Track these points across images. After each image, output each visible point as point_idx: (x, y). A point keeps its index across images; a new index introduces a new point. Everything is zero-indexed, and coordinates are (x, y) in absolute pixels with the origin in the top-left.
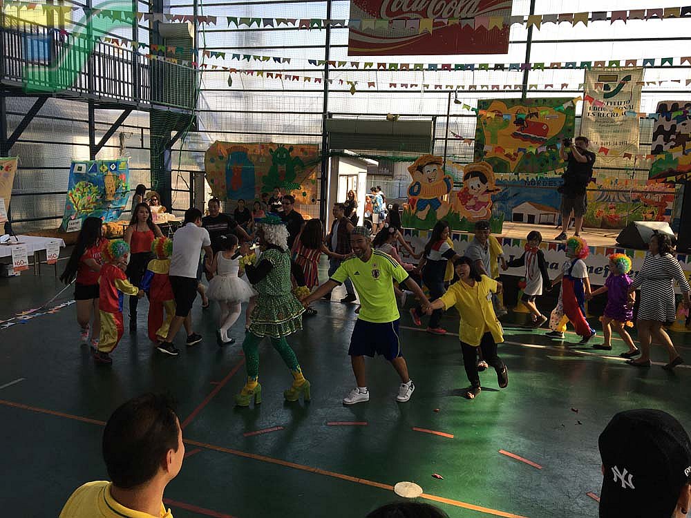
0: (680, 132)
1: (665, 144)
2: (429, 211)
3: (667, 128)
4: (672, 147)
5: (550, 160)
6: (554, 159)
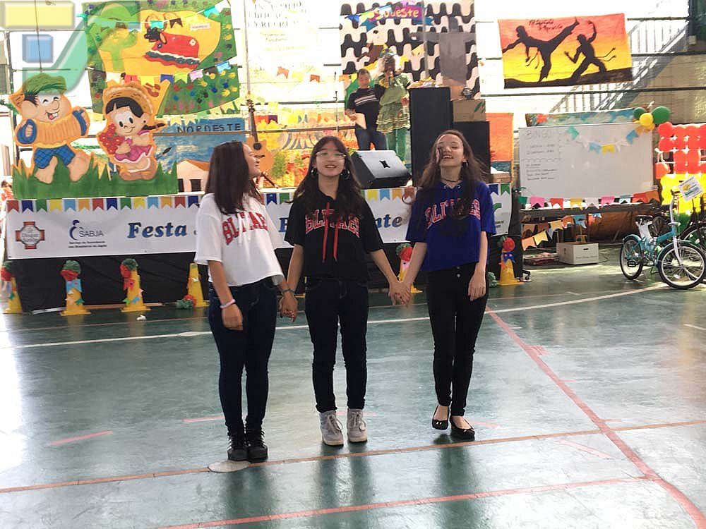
0: (372, 44)
1: (358, 61)
2: (56, 169)
3: (356, 38)
4: (366, 64)
5: (210, 92)
6: (215, 90)
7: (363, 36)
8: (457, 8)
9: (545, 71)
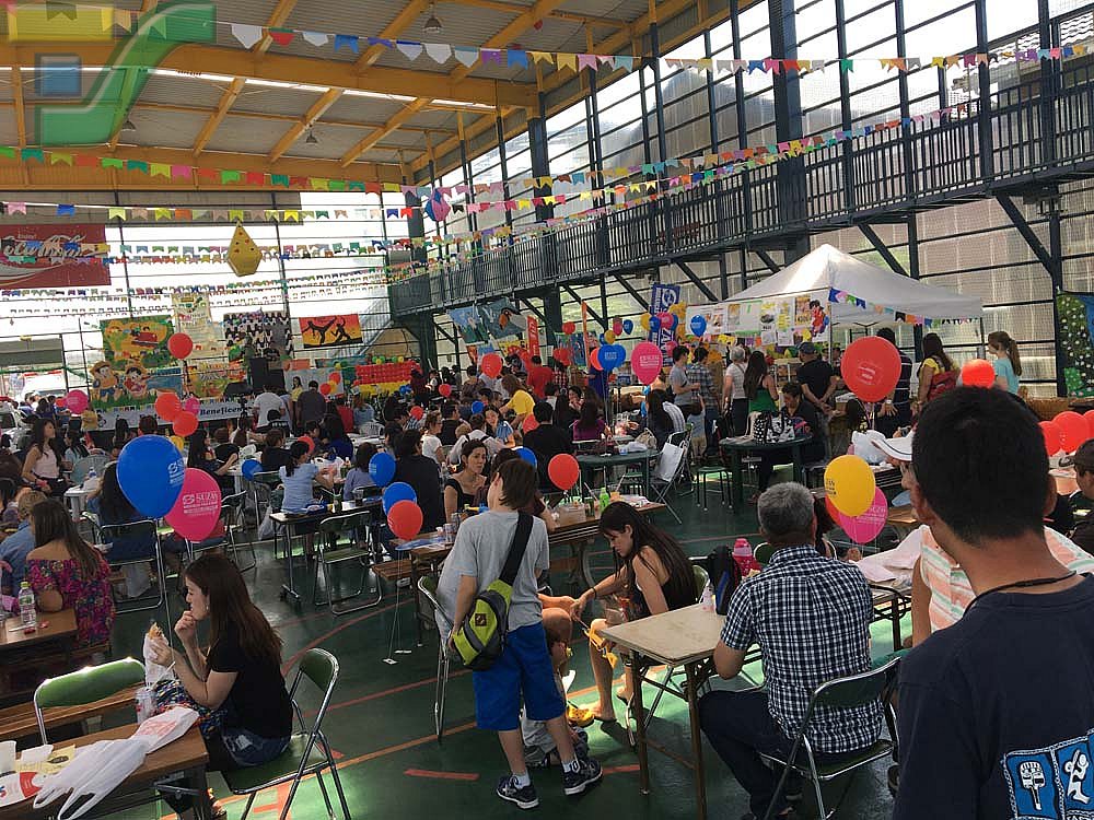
0: (240, 332)
1: (234, 340)
2: (108, 396)
3: (232, 330)
4: (238, 341)
7: (236, 328)
8: (279, 314)
9: (322, 341)
